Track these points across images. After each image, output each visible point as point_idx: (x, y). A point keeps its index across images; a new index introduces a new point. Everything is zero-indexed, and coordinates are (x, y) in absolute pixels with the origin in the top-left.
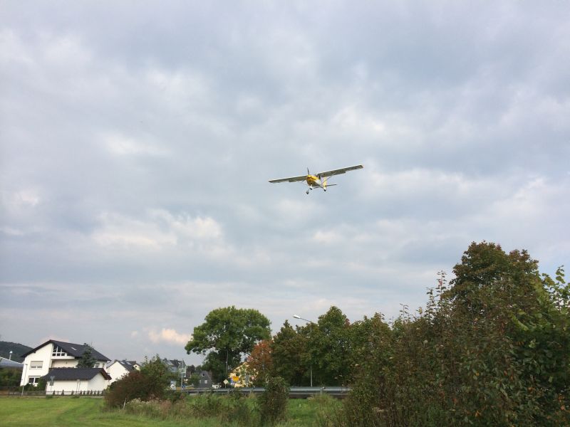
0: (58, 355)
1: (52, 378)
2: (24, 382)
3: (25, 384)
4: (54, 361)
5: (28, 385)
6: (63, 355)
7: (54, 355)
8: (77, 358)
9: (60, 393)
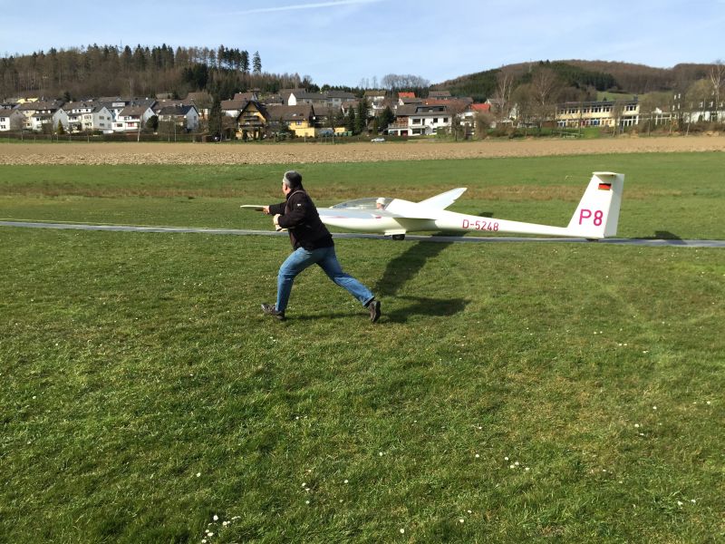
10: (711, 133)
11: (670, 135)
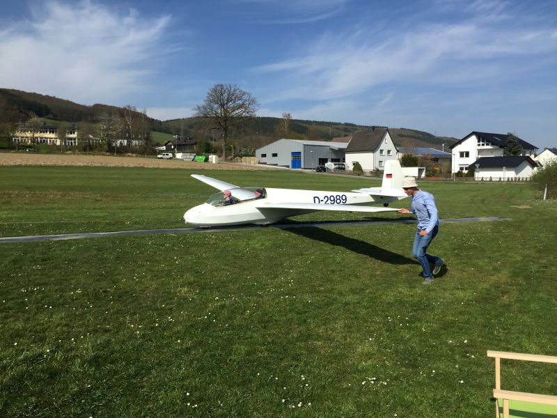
0: (483, 145)
1: (477, 166)
2: (455, 169)
3: (457, 172)
4: (480, 151)
6: (487, 145)
7: (479, 145)
8: (501, 147)
9: (488, 180)
10: (130, 154)
11: (103, 155)
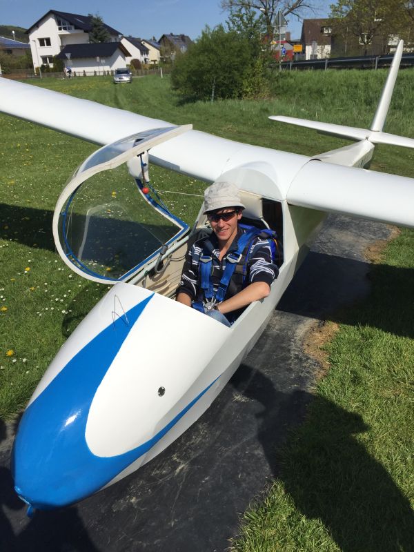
0: (65, 29)
1: (68, 55)
2: (37, 63)
3: (40, 66)
4: (62, 37)
5: (43, 66)
6: (69, 29)
7: (60, 29)
8: (86, 31)
9: (82, 75)
